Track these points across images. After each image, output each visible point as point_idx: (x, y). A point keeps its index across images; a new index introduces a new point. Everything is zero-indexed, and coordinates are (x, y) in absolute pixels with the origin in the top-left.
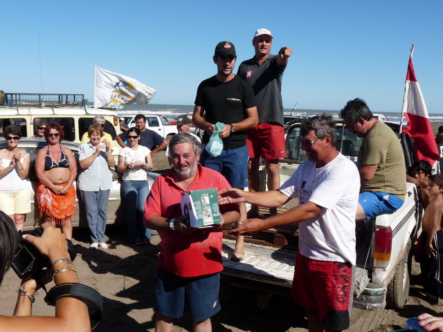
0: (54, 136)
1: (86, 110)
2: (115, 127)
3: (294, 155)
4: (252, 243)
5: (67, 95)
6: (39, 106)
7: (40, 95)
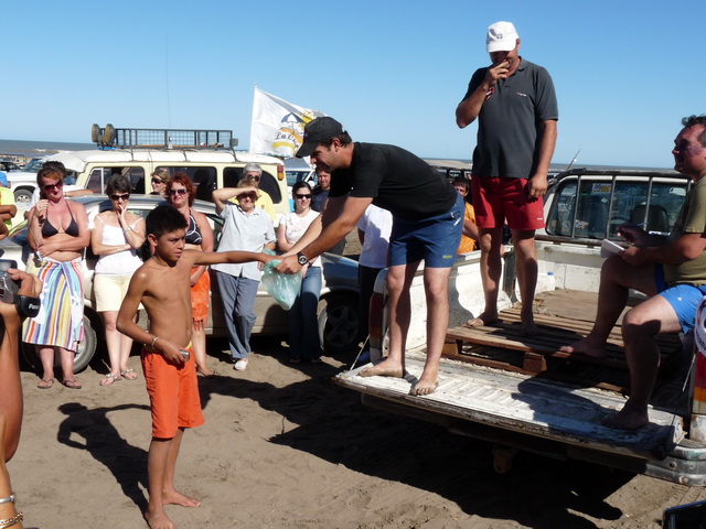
0: (177, 194)
1: (235, 156)
2: (279, 182)
3: (565, 228)
4: (487, 366)
5: (207, 132)
6: (164, 148)
7: (166, 131)
